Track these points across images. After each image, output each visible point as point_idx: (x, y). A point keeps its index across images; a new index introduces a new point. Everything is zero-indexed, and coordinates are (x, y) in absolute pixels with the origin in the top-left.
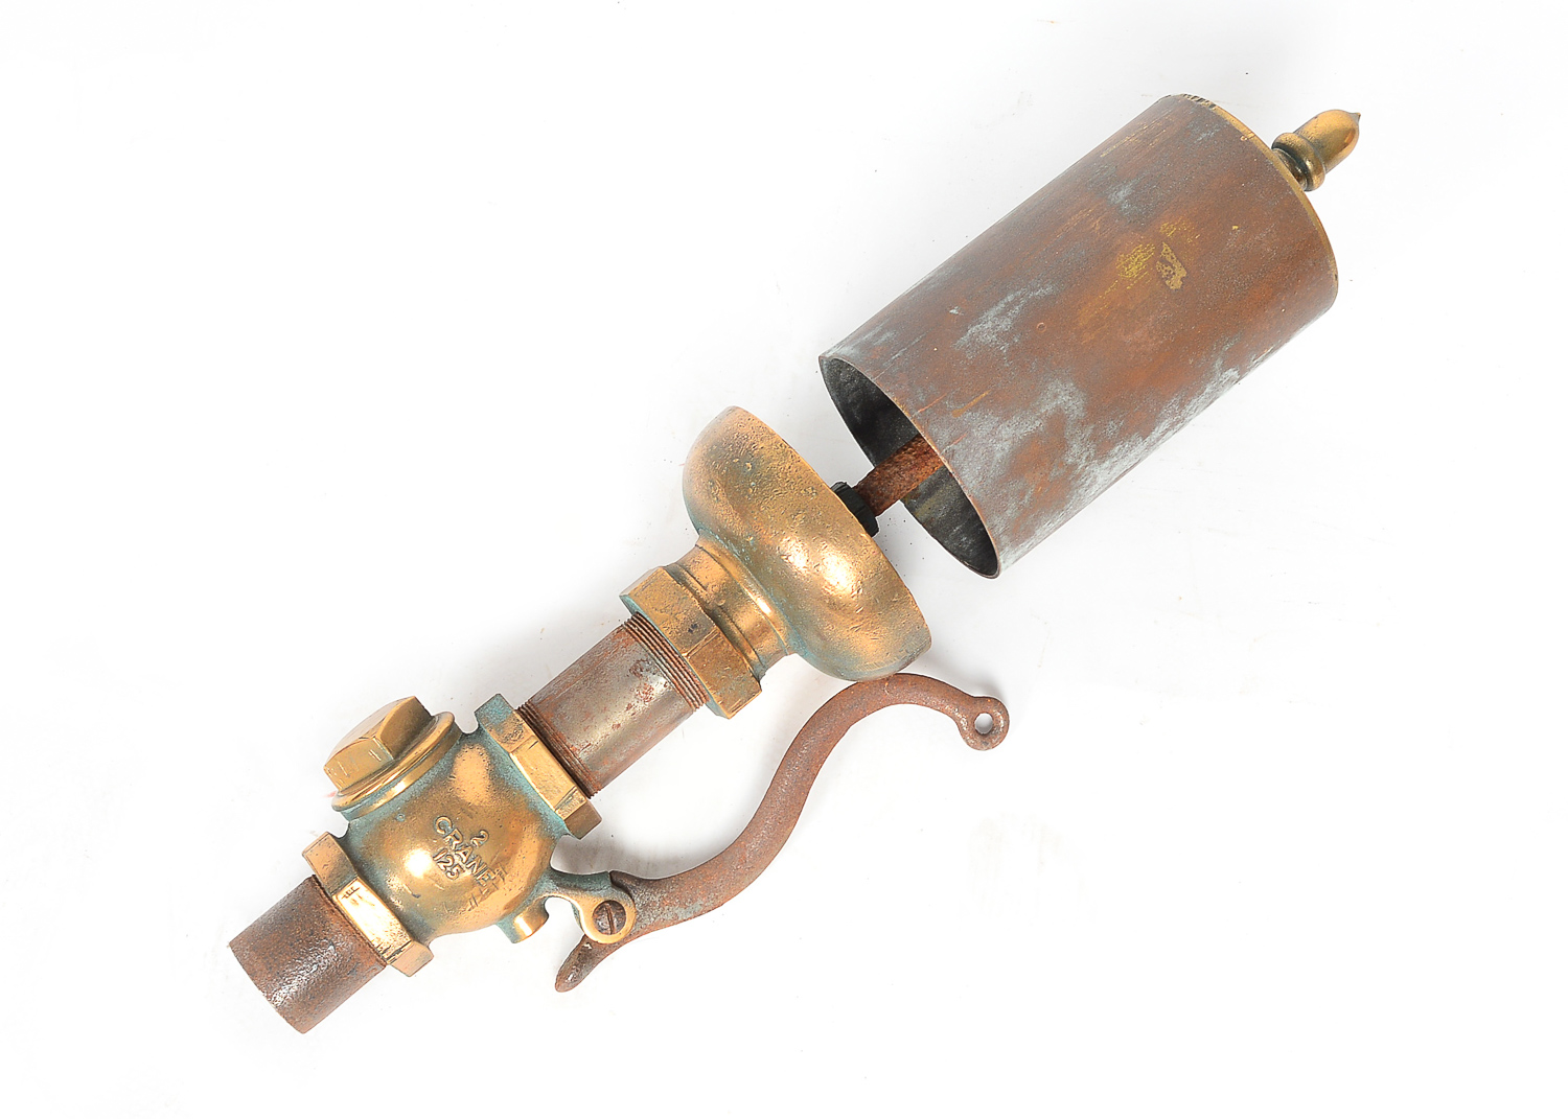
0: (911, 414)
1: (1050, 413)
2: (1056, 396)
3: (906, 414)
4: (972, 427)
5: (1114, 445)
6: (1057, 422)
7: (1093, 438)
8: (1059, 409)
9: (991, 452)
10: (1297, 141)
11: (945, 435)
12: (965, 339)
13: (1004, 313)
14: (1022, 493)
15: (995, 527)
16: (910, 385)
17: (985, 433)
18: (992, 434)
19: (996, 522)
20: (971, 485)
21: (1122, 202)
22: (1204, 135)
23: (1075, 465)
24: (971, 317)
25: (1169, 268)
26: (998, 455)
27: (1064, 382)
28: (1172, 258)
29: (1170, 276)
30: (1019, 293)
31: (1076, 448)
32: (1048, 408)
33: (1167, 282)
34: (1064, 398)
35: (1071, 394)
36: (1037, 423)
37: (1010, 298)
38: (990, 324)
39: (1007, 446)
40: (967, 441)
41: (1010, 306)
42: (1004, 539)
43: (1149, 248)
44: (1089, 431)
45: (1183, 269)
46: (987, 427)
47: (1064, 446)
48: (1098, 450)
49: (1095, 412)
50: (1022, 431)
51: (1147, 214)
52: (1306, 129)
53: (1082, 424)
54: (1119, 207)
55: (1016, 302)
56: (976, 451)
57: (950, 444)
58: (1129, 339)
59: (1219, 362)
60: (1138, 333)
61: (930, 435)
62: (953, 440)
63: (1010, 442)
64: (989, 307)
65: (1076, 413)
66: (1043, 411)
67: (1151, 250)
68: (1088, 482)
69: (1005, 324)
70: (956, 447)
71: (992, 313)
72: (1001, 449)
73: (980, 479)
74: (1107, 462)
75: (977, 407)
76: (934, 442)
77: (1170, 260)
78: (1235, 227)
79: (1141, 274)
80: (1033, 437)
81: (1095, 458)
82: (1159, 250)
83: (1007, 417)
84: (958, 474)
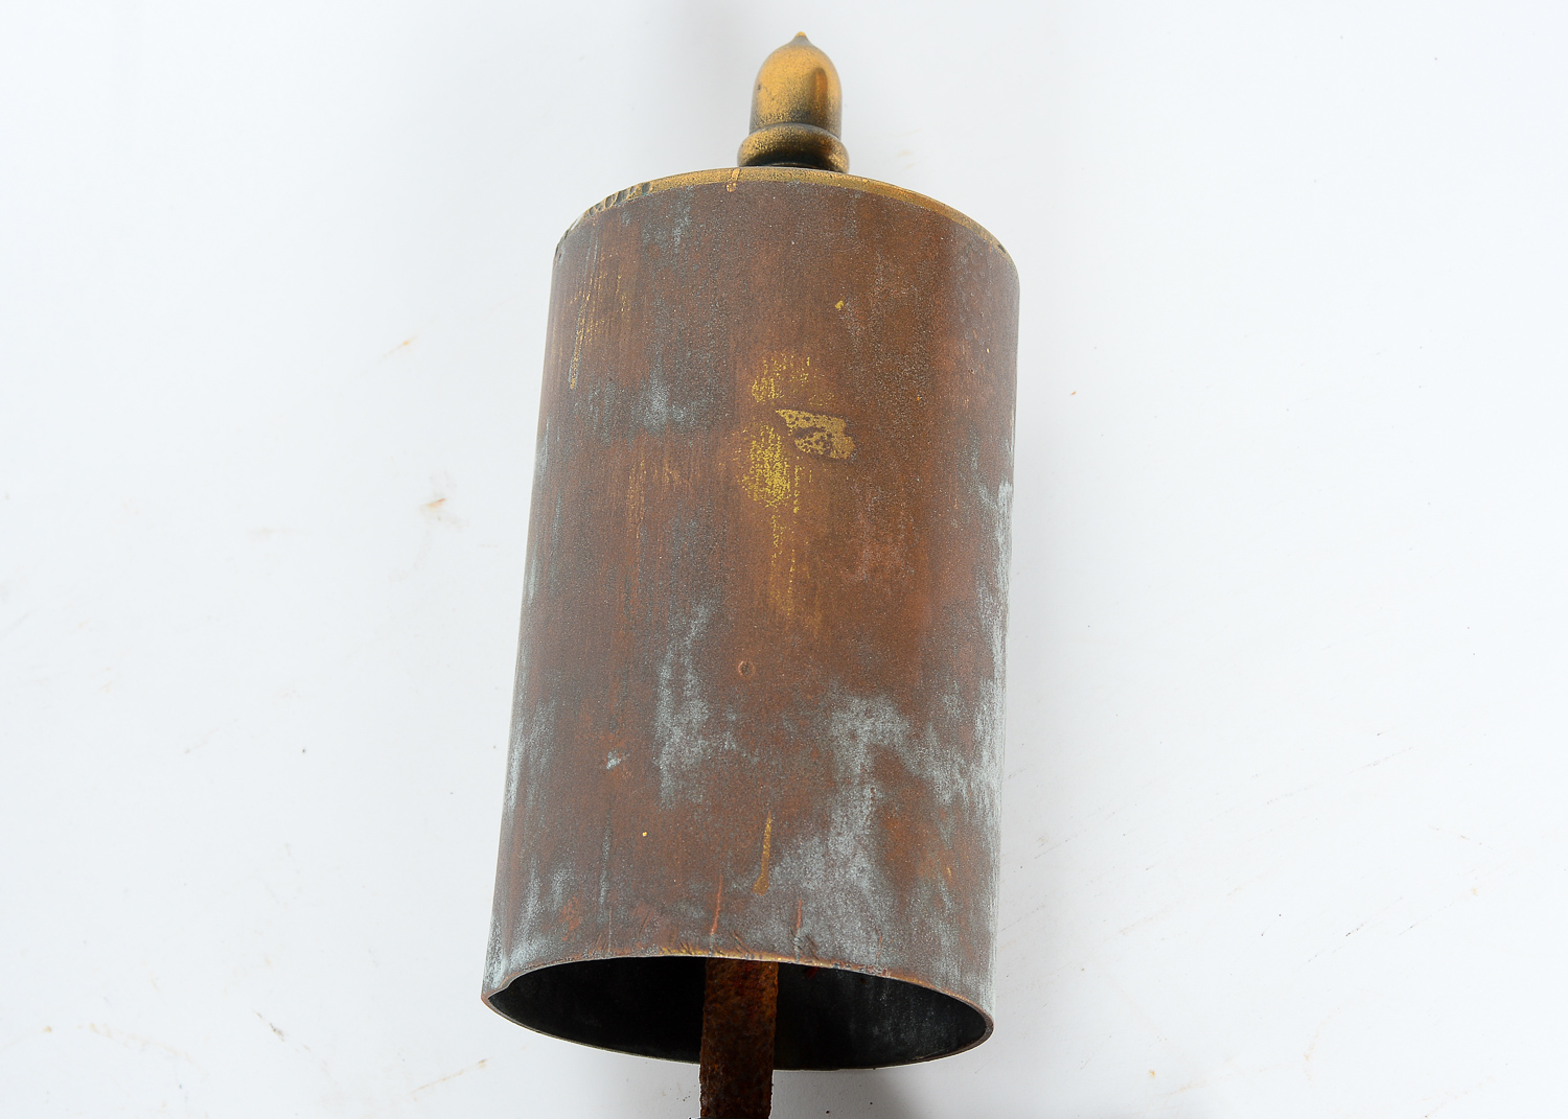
0: (705, 948)
1: (869, 763)
2: (853, 736)
3: (700, 954)
4: (797, 883)
5: (972, 723)
6: (888, 766)
7: (946, 740)
8: (873, 748)
9: (852, 891)
10: (769, 136)
11: (776, 929)
12: (667, 782)
13: (679, 701)
14: (936, 898)
15: (945, 977)
16: (663, 911)
17: (821, 873)
18: (830, 866)
19: (943, 970)
20: (872, 957)
21: (670, 414)
22: (677, 232)
23: (957, 797)
24: (645, 746)
25: (817, 436)
26: (865, 884)
27: (845, 708)
28: (808, 419)
29: (828, 444)
30: (670, 655)
31: (938, 774)
32: (859, 760)
33: (833, 455)
34: (865, 728)
35: (868, 713)
36: (867, 793)
37: (665, 673)
38: (678, 733)
39: (862, 861)
40: (811, 907)
41: (677, 684)
42: (969, 979)
43: (767, 436)
44: (932, 737)
45: (834, 419)
46: (816, 864)
47: (920, 786)
48: (963, 748)
49: (914, 706)
50: (861, 823)
51: (717, 397)
52: (765, 112)
53: (915, 737)
54: (673, 423)
55: (679, 670)
56: (834, 907)
57: (793, 933)
58: (862, 573)
59: (983, 491)
60: (866, 553)
61: (759, 948)
62: (793, 924)
63: (860, 853)
64: (650, 709)
65: (897, 730)
66: (858, 770)
67: (772, 436)
68: (987, 801)
69: (697, 712)
70: (806, 930)
71: (664, 714)
72: (860, 872)
73: (875, 937)
74: (985, 753)
75: (777, 854)
76: (772, 951)
77: (807, 425)
78: (839, 305)
79: (792, 477)
80: (882, 817)
81: (968, 763)
82: (780, 424)
83: (824, 824)
84: (843, 961)
